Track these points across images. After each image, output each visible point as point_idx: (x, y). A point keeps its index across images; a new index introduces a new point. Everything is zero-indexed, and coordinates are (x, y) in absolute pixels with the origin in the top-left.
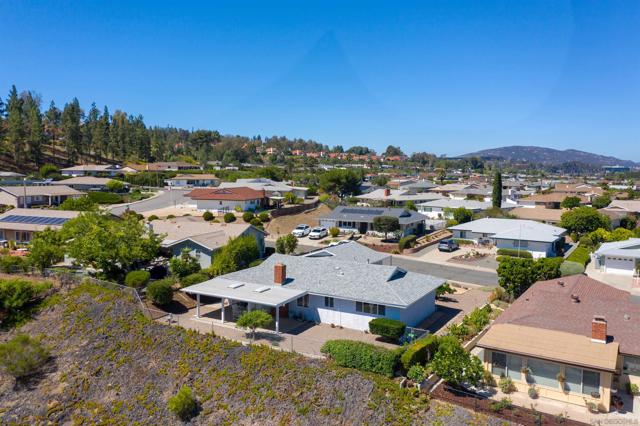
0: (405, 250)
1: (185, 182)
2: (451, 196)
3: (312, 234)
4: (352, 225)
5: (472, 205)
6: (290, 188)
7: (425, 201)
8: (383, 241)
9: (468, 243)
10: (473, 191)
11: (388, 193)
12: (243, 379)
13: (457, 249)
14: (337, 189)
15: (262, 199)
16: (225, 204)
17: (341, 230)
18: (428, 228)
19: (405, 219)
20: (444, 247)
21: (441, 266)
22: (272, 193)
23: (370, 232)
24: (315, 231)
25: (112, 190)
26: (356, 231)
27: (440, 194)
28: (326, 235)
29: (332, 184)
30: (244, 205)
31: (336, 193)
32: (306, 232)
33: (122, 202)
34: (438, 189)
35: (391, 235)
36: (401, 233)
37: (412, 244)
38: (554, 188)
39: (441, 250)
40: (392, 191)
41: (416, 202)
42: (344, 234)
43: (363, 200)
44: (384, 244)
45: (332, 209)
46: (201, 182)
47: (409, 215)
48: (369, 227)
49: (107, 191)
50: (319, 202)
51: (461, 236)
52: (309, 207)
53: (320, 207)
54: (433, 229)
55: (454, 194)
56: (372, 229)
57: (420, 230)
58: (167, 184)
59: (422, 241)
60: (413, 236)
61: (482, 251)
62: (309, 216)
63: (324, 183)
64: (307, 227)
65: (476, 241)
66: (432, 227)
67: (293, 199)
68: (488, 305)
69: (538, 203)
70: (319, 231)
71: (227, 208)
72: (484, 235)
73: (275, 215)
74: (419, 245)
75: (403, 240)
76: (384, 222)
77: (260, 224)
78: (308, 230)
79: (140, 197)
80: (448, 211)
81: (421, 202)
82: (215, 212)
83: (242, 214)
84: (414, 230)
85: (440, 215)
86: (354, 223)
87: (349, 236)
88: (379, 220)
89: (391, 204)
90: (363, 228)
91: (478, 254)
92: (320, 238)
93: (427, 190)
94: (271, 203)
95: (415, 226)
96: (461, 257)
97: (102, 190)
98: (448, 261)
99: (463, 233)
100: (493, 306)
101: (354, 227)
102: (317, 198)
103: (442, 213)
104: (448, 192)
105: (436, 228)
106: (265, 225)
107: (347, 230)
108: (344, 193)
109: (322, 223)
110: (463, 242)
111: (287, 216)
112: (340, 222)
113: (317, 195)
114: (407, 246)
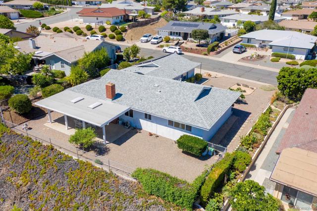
0: (211, 53)
1: (85, 2)
2: (241, 11)
3: (153, 40)
4: (179, 34)
5: (254, 18)
6: (143, 7)
7: (225, 15)
8: (198, 46)
9: (252, 47)
10: (254, 8)
11: (203, 10)
12: (67, 196)
13: (245, 51)
14: (173, 7)
15: (124, 16)
16: (100, 19)
17: (171, 37)
18: (226, 35)
19: (213, 30)
20: (237, 50)
21: (234, 65)
22: (131, 11)
23: (189, 39)
24: (154, 38)
25: (37, 9)
26: (181, 38)
27: (234, 10)
28: (162, 41)
29: (170, 4)
30: (112, 20)
31: (172, 10)
32: (149, 39)
33: (43, 16)
34: (233, 6)
35: (203, 42)
36: (209, 40)
37: (216, 48)
38: (301, 4)
39: (234, 52)
40: (206, 9)
41: (220, 16)
42: (173, 40)
43: (188, 15)
44: (198, 48)
45: (168, 21)
46: (94, 3)
47: (215, 27)
48: (189, 36)
49: (33, 9)
50: (160, 17)
51: (248, 42)
52: (153, 20)
53: (160, 20)
54: (229, 36)
55: (243, 10)
56: (191, 37)
57: (222, 37)
58: (74, 4)
59: (222, 45)
60: (217, 43)
61: (262, 53)
62: (153, 27)
63: (165, 3)
64: (150, 36)
65: (257, 45)
66: (229, 34)
67: (144, 15)
68: (270, 108)
69: (294, 16)
70: (157, 39)
71: (102, 22)
72: (263, 41)
73: (131, 27)
74: (220, 49)
75: (210, 46)
76: (199, 33)
77: (120, 33)
78: (150, 38)
79: (54, 13)
80: (240, 23)
81: (223, 16)
82: (93, 25)
83: (110, 26)
84: (218, 37)
85: (234, 25)
86: (180, 33)
87: (176, 42)
88: (195, 32)
89: (205, 18)
90: (185, 36)
91: (259, 56)
92: (158, 43)
93: (226, 7)
94: (131, 18)
95: (219, 35)
96: (247, 57)
97: (31, 9)
98: (239, 61)
99: (249, 40)
100: (273, 107)
101: (180, 35)
102: (160, 14)
103: (236, 24)
104: (240, 8)
105: (232, 35)
106: (124, 34)
107: (175, 38)
108: (177, 9)
109: (160, 33)
110: (249, 46)
111: (138, 28)
112: (171, 32)
113: (160, 11)
114: (213, 50)
